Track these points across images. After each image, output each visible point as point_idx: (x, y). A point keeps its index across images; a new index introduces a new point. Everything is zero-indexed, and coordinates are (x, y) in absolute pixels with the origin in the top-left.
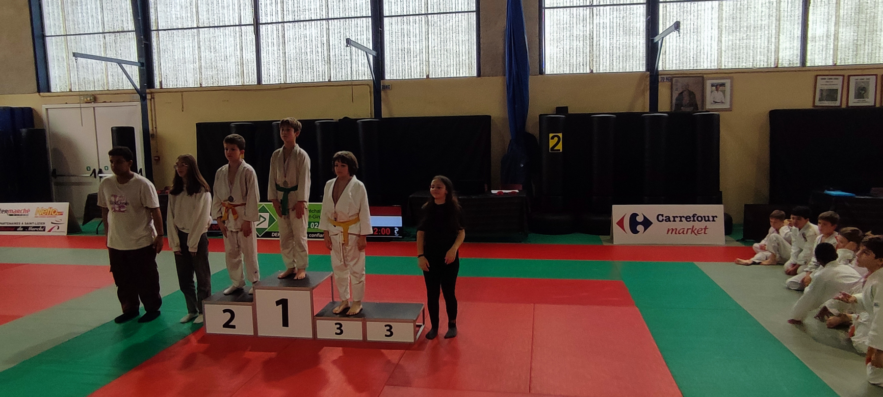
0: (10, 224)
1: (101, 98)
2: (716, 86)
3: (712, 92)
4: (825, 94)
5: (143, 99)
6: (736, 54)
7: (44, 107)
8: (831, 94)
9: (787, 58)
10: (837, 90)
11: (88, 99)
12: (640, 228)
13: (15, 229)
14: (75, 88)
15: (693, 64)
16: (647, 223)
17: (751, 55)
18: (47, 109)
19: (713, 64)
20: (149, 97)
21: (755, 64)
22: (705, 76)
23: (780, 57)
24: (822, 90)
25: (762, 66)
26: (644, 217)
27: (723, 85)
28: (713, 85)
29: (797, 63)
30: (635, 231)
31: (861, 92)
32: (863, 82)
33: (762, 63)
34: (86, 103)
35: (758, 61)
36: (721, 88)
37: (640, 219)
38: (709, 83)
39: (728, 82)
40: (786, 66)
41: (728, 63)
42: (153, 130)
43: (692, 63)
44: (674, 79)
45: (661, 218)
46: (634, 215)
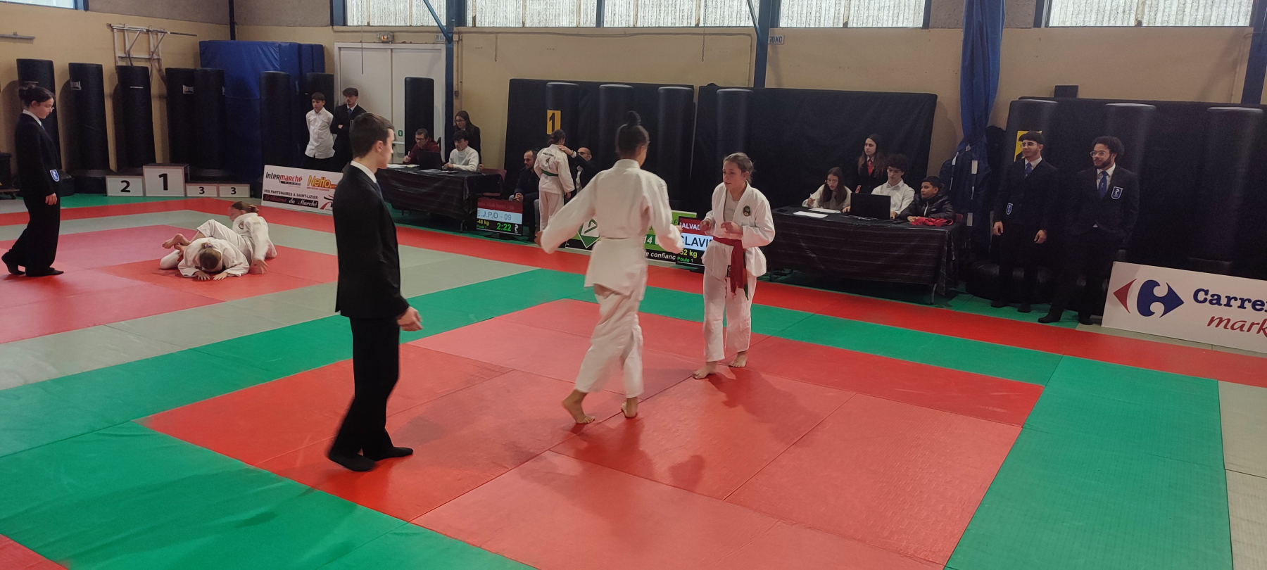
0: (282, 193)
1: (401, 37)
5: (449, 40)
7: (337, 45)
11: (385, 37)
12: (1157, 307)
13: (286, 200)
14: (374, 22)
16: (1172, 301)
18: (340, 48)
20: (456, 37)
26: (1169, 288)
34: (383, 42)
37: (1160, 292)
42: (457, 85)
45: (1201, 296)
46: (1150, 285)
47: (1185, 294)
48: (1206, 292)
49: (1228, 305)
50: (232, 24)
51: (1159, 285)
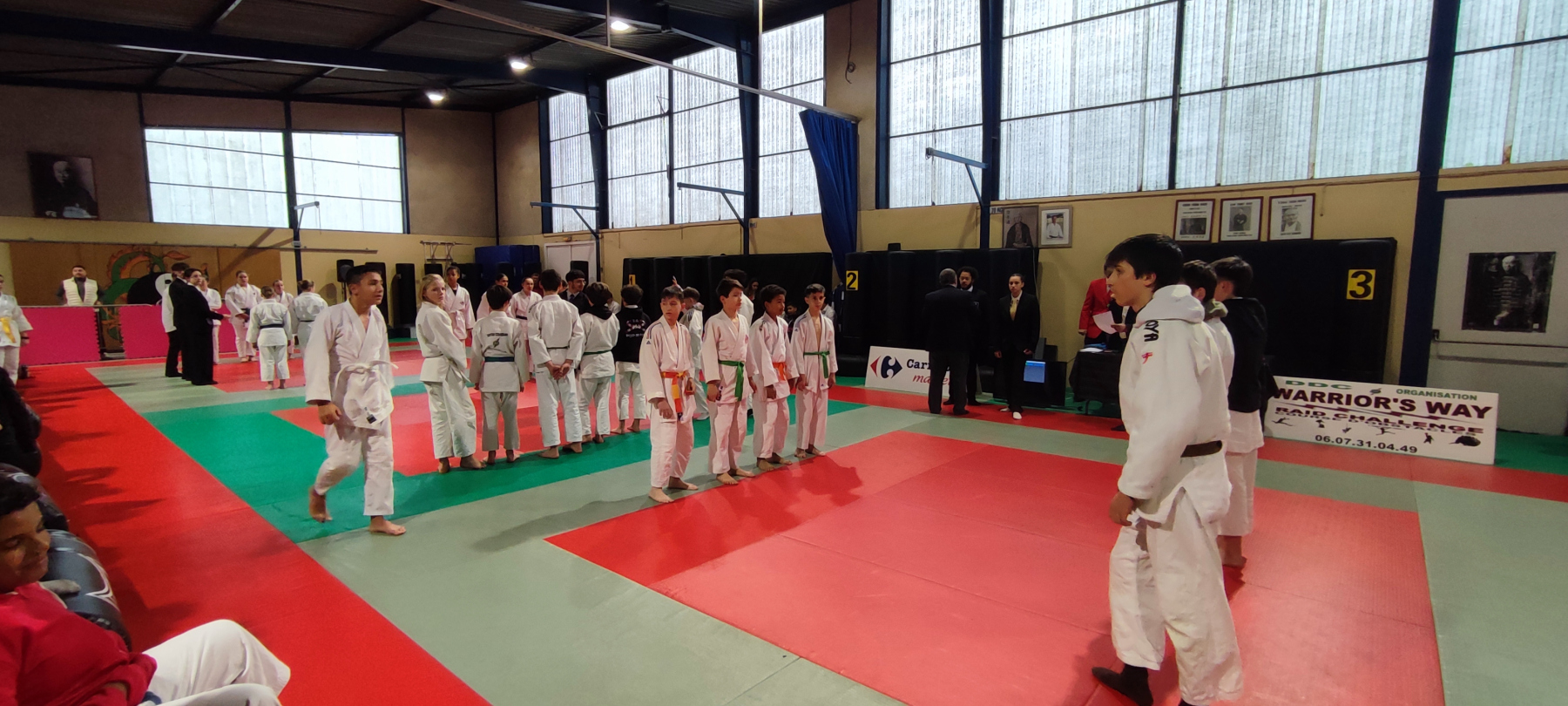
1: (574, 237)
2: (1053, 217)
3: (1048, 224)
4: (1188, 225)
5: (597, 238)
6: (1089, 176)
8: (1198, 225)
9: (1154, 179)
10: (1205, 219)
11: (569, 237)
12: (890, 372)
14: (566, 230)
15: (1040, 191)
16: (897, 368)
17: (1109, 177)
18: (547, 245)
19: (1062, 190)
20: (600, 236)
21: (1112, 188)
22: (1041, 205)
23: (1145, 178)
24: (1184, 220)
25: (1121, 191)
26: (896, 361)
27: (1060, 215)
28: (1048, 217)
29: (1165, 184)
30: (885, 375)
31: (1239, 222)
32: (1242, 208)
33: (1121, 187)
34: (567, 241)
35: (1117, 185)
36: (1058, 220)
37: (891, 363)
38: (1044, 214)
39: (1066, 212)
40: (1152, 189)
41: (1080, 190)
42: (603, 263)
43: (1038, 190)
44: (1006, 210)
45: (911, 363)
46: (887, 359)
47: (903, 364)
48: (913, 361)
49: (923, 368)
50: (498, 237)
51: (890, 358)
